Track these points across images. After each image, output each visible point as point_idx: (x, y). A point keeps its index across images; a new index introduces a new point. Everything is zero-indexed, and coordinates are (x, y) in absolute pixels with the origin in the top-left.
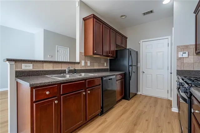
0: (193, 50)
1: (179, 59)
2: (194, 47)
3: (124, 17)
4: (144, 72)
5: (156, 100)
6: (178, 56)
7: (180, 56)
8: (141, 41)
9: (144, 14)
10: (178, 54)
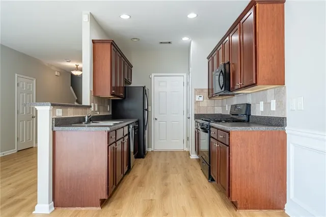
0: (206, 94)
1: (197, 102)
2: (207, 91)
3: (135, 40)
4: (156, 119)
5: (173, 153)
6: (195, 100)
7: (197, 100)
8: (153, 75)
9: (161, 43)
10: (195, 97)
